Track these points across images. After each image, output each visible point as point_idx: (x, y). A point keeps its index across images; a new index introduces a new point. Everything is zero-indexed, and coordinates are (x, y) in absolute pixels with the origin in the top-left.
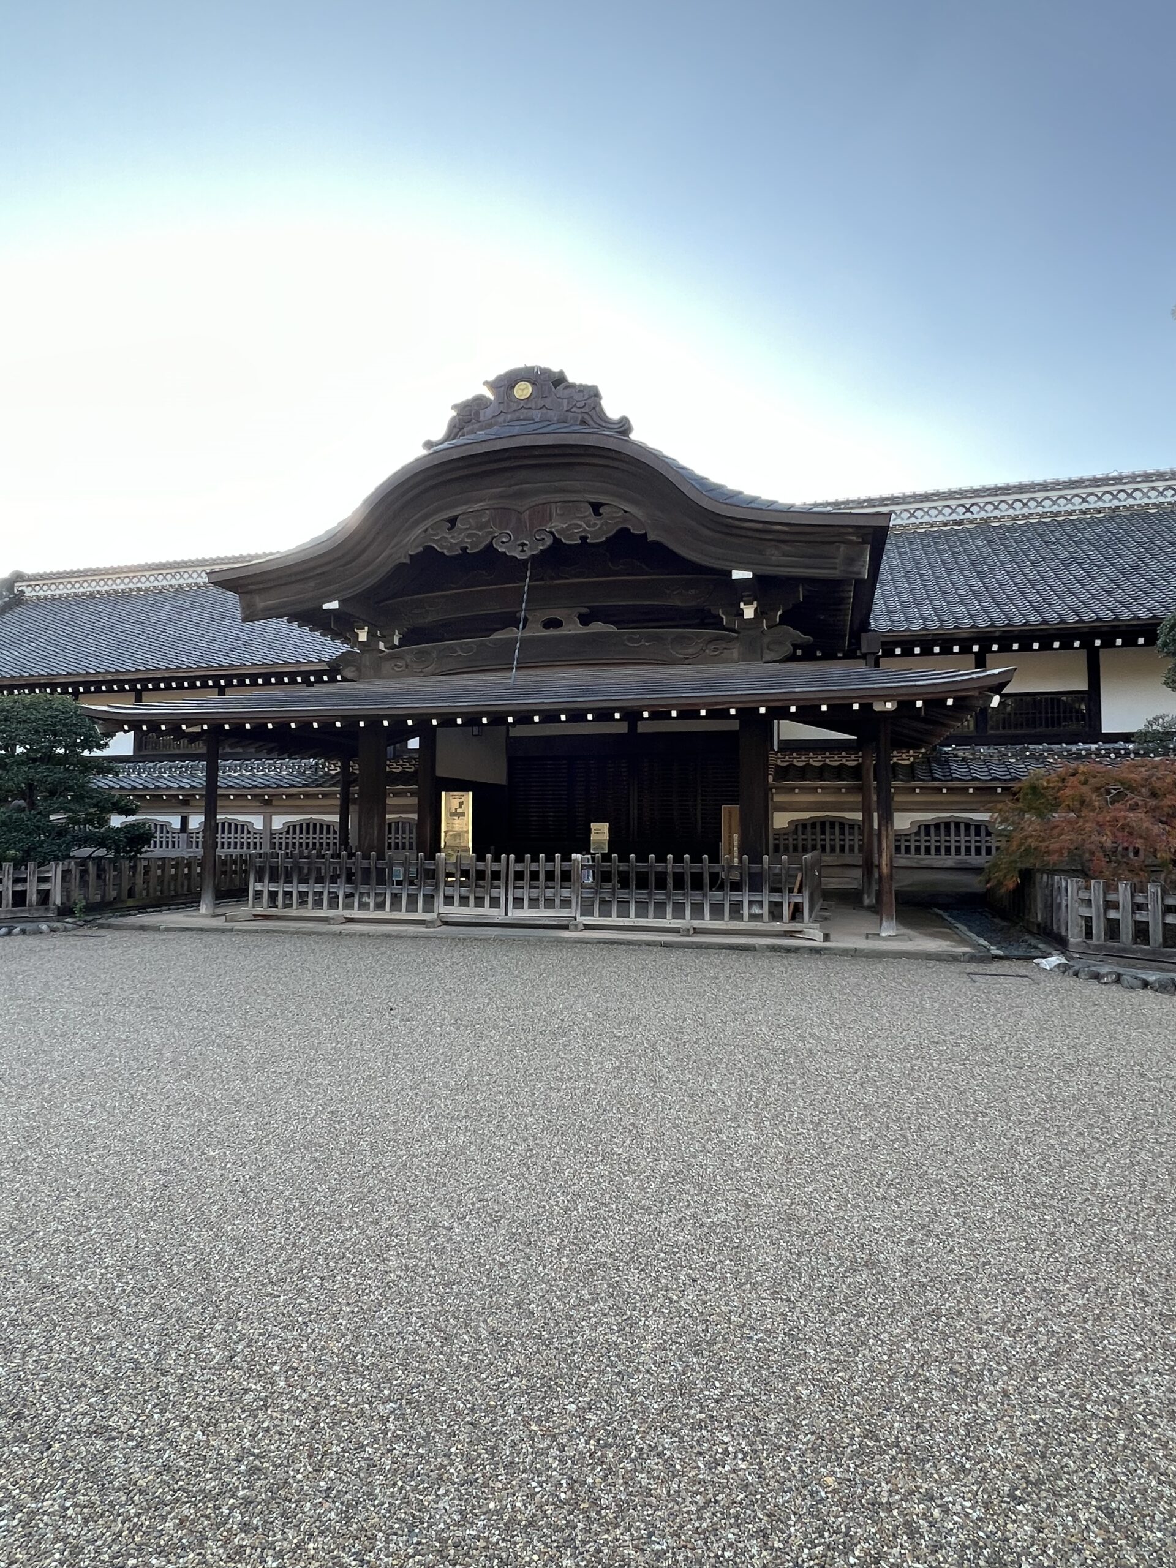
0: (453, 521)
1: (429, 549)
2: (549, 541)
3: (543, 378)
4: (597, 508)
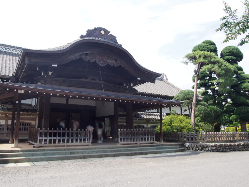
0: (87, 54)
1: (81, 59)
2: (107, 64)
3: (107, 32)
4: (116, 60)
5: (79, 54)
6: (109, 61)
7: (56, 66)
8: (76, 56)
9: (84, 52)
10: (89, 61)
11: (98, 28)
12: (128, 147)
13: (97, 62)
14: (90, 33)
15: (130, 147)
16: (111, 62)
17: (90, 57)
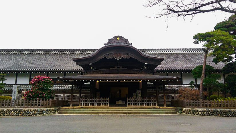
0: (108, 54)
1: (105, 58)
2: (122, 58)
3: (121, 37)
4: (128, 54)
5: (104, 55)
6: (123, 56)
7: (91, 64)
8: (102, 57)
9: (106, 54)
10: (110, 58)
11: (115, 37)
13: (115, 58)
14: (110, 41)
16: (124, 56)
17: (110, 56)
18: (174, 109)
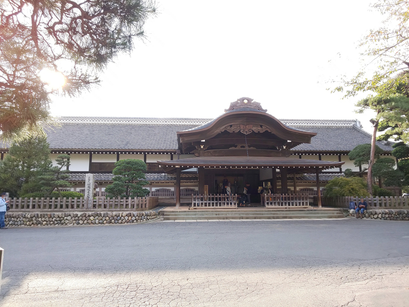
0: (231, 126)
1: (226, 131)
2: (252, 131)
5: (224, 127)
6: (254, 129)
7: (204, 141)
8: (222, 129)
9: (228, 125)
10: (234, 131)
11: (241, 98)
12: (273, 211)
13: (241, 131)
14: (233, 106)
15: (275, 211)
18: (337, 210)
